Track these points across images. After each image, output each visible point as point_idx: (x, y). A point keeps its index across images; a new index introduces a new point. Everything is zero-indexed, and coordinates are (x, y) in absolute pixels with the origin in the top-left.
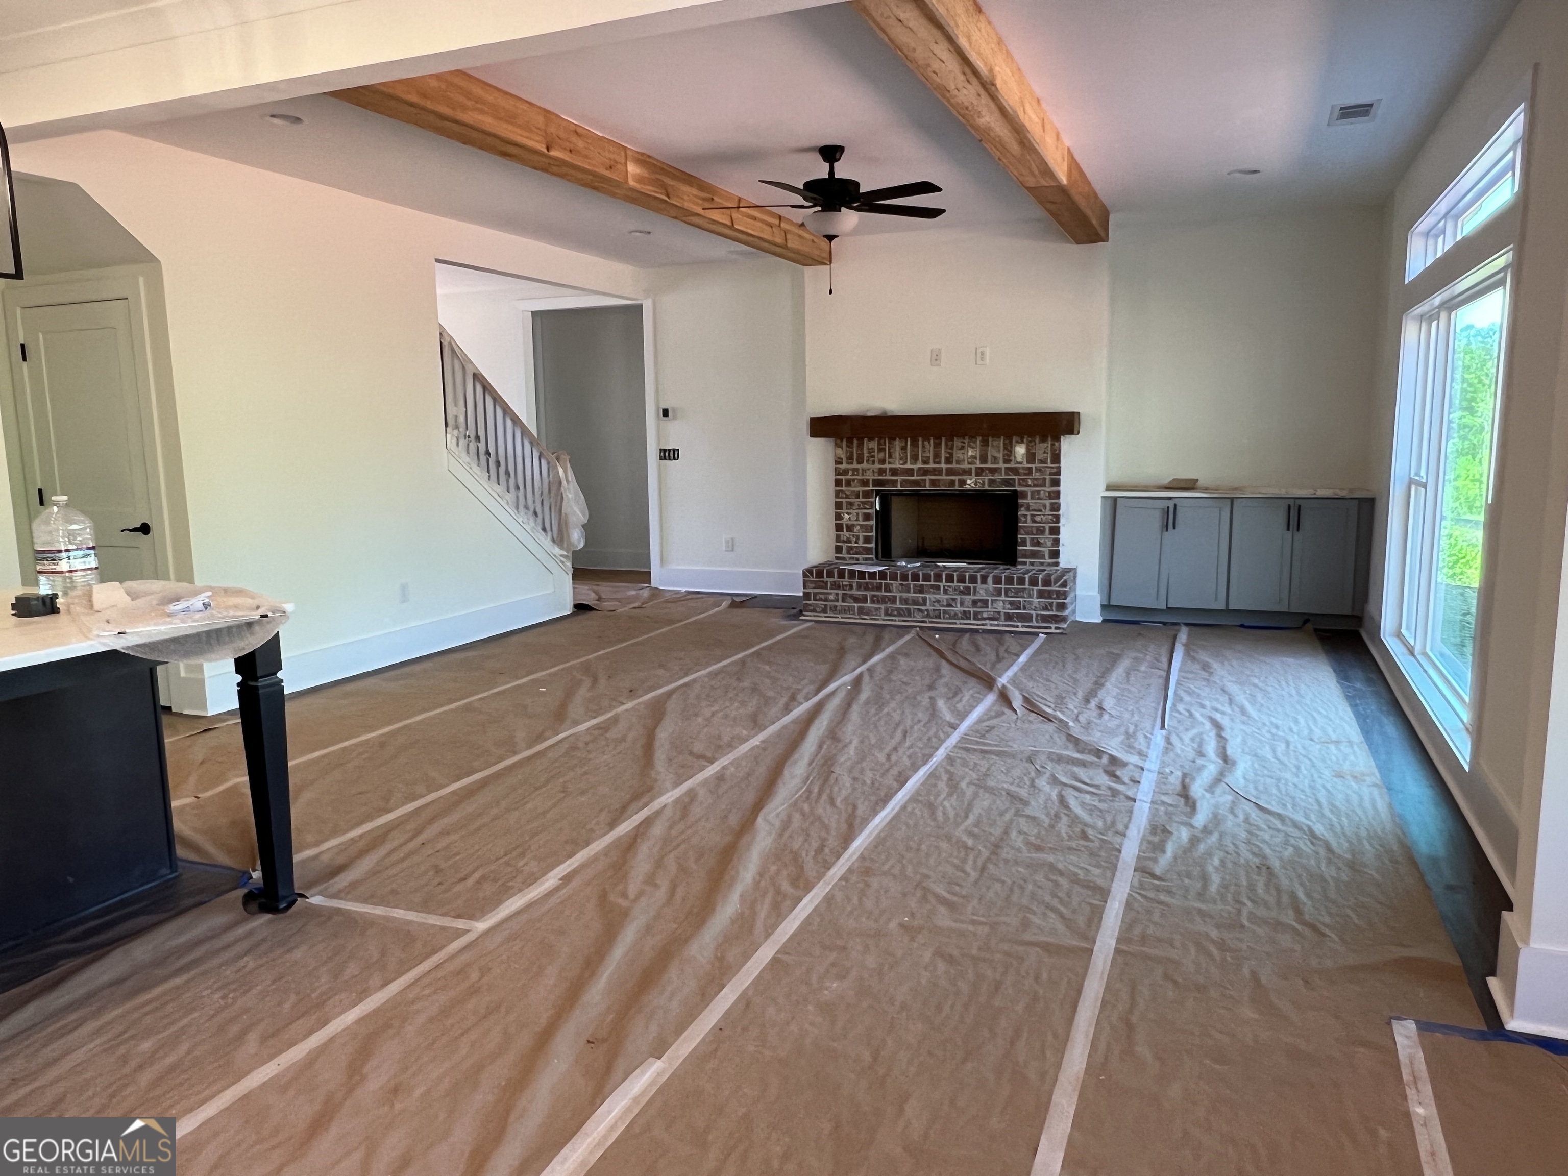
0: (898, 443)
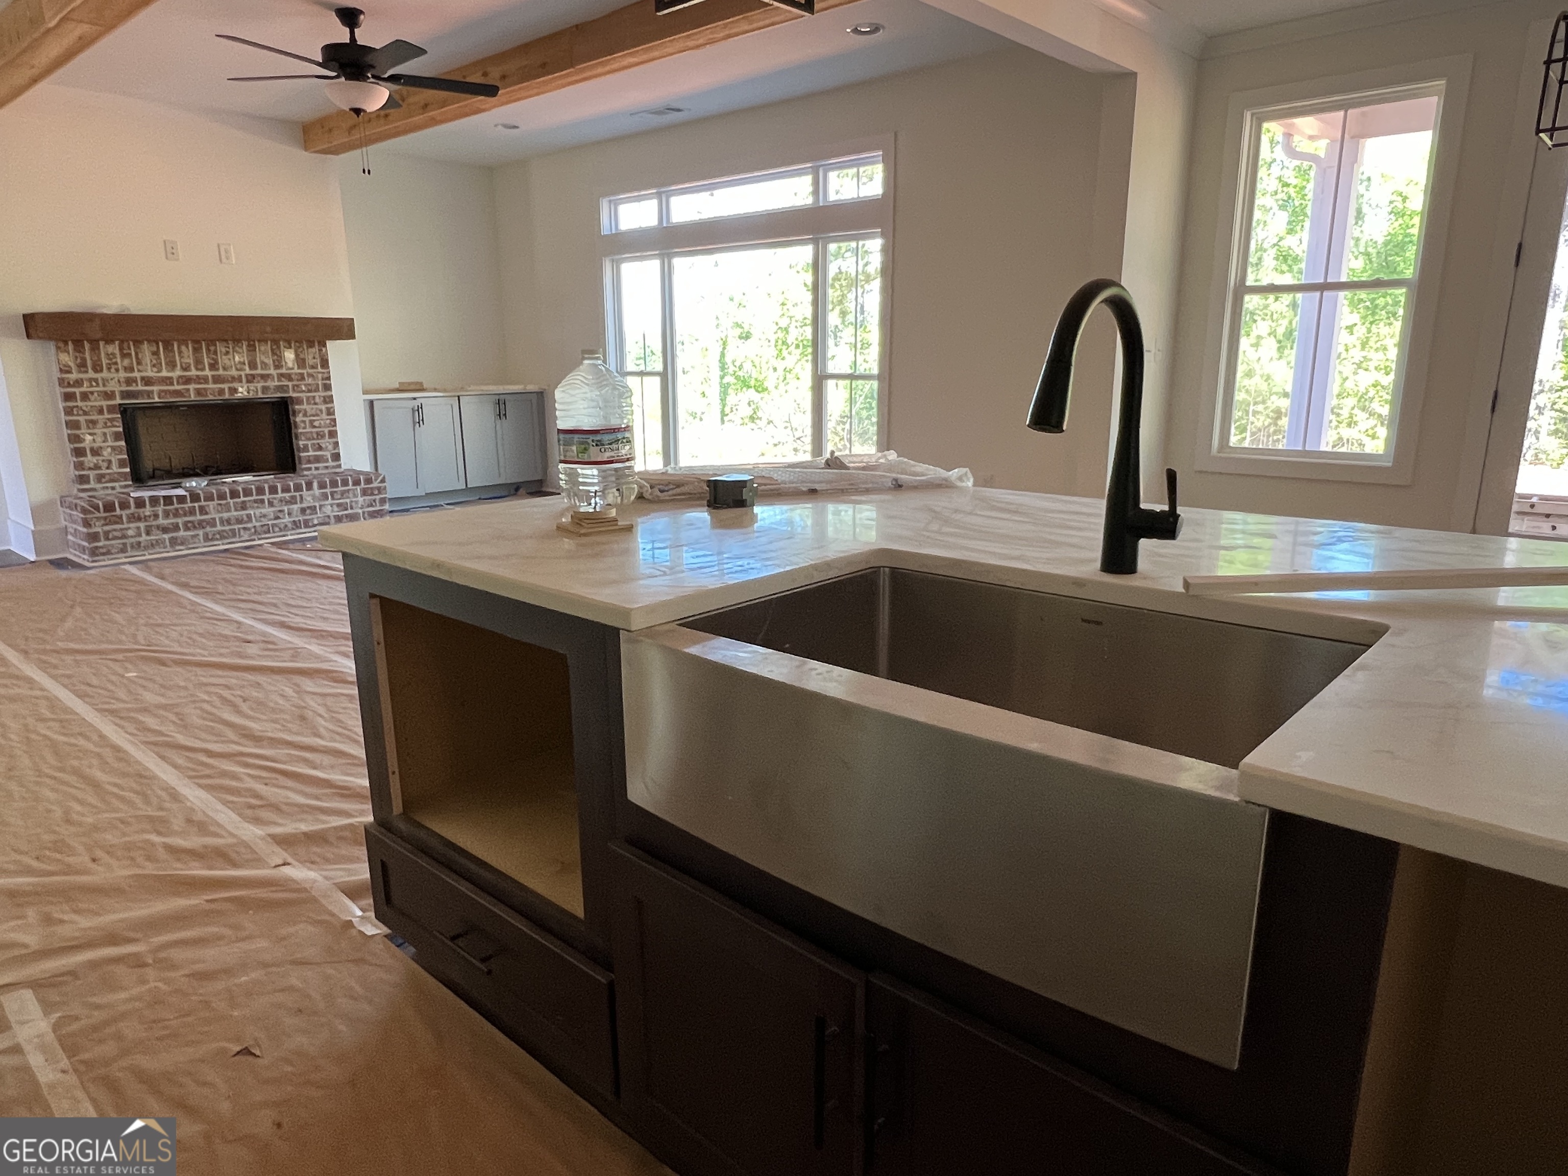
0: (146, 348)
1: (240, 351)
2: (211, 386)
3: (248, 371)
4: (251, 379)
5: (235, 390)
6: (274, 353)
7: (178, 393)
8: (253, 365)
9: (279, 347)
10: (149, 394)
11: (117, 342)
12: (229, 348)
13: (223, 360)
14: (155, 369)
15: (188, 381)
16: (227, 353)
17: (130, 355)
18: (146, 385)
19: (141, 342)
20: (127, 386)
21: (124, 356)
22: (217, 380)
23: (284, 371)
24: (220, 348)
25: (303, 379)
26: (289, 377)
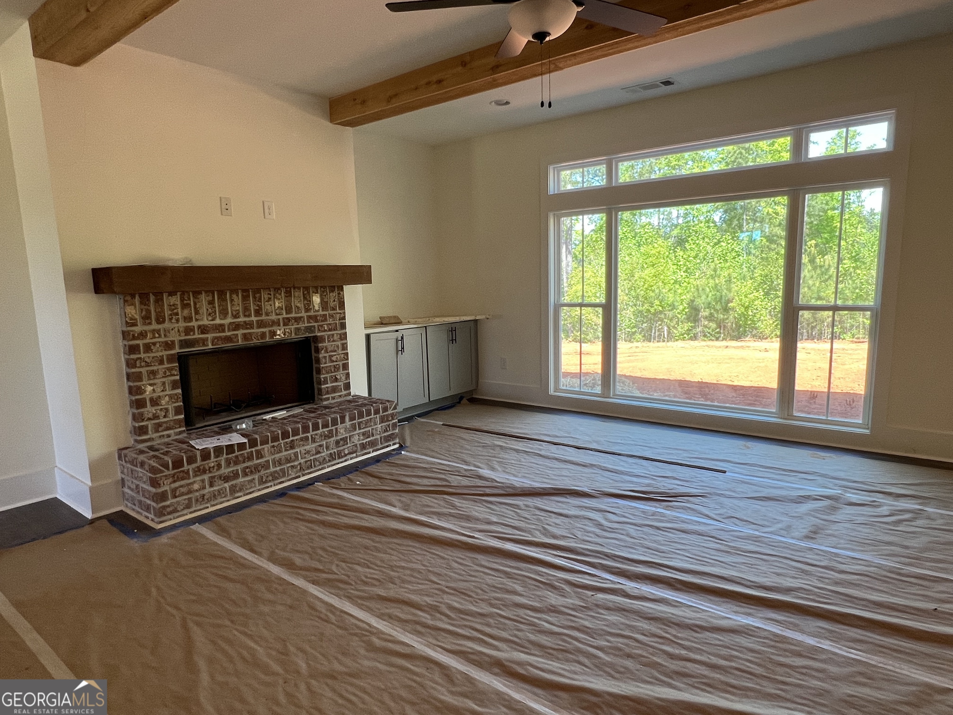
0: (204, 298)
1: (280, 297)
2: (255, 330)
3: (285, 316)
4: (287, 322)
5: (274, 333)
6: (305, 298)
7: (228, 339)
8: (289, 311)
9: (309, 293)
10: (204, 342)
11: (179, 294)
12: (271, 295)
13: (266, 307)
14: (210, 318)
15: (237, 327)
16: (269, 299)
17: (189, 305)
18: (203, 333)
19: (200, 293)
20: (186, 335)
21: (185, 306)
22: (261, 324)
23: (312, 313)
24: (264, 295)
25: (326, 320)
26: (314, 318)
